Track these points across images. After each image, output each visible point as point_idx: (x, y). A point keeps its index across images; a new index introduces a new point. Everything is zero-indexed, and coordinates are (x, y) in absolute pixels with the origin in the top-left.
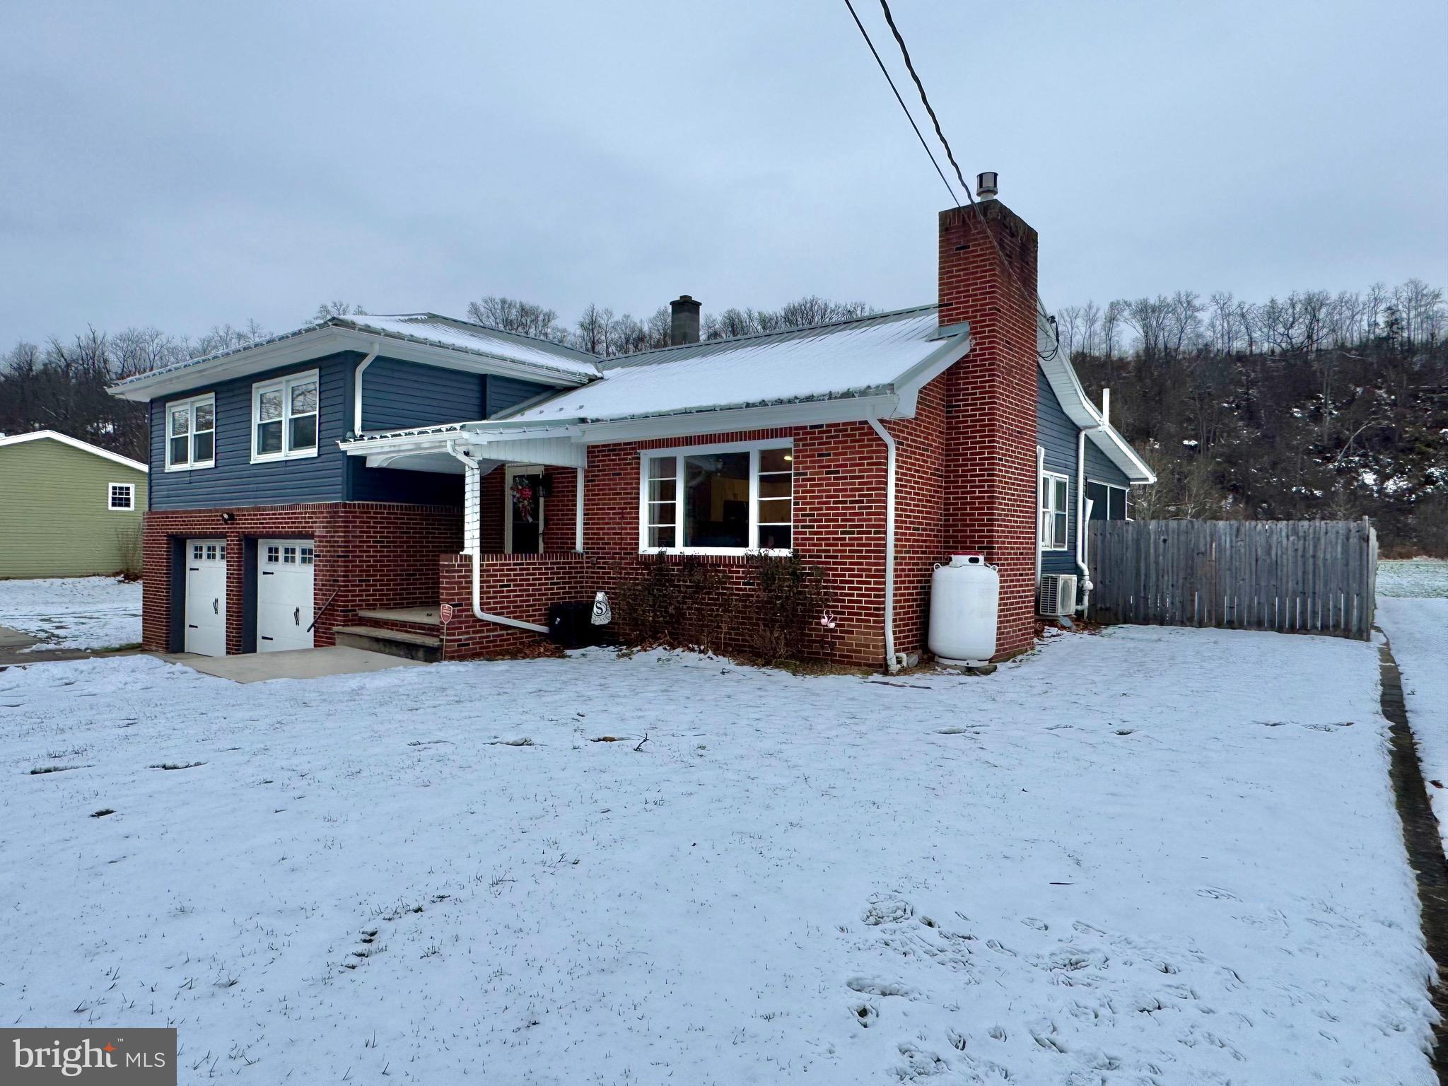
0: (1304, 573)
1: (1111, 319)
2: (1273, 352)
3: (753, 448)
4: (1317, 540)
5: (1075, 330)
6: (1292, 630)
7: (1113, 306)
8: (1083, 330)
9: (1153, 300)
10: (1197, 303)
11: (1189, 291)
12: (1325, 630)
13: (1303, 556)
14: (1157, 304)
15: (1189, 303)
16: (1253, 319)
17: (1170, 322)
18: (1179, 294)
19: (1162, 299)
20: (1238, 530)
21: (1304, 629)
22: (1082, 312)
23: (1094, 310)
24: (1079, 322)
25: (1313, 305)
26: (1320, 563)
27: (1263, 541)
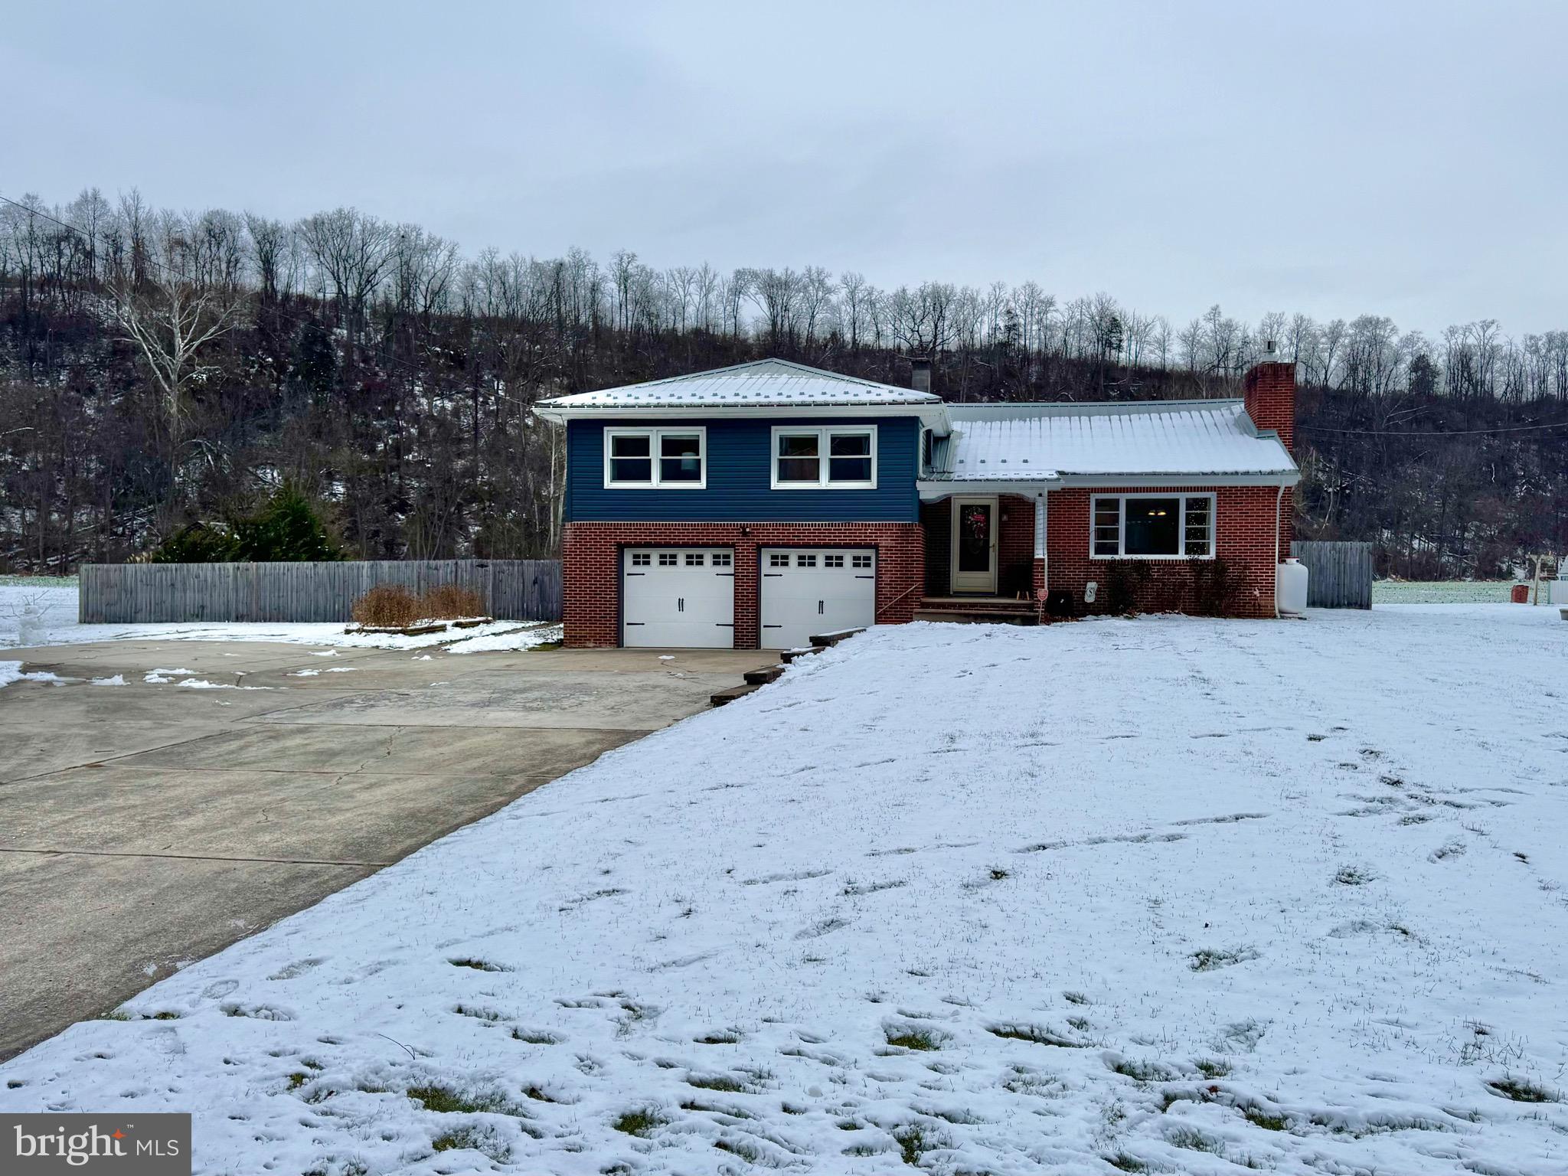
0: (1339, 572)
1: (737, 291)
2: (899, 349)
3: (1182, 497)
4: (1346, 553)
5: (688, 298)
6: (1332, 606)
7: (739, 274)
8: (696, 298)
9: (779, 273)
10: (829, 282)
11: (820, 267)
12: (1350, 605)
13: (1338, 563)
14: (783, 278)
15: (821, 283)
16: (882, 309)
17: (796, 301)
18: (809, 270)
19: (789, 272)
20: (1302, 547)
21: (1339, 606)
22: (697, 277)
23: (711, 275)
24: (693, 288)
25: (937, 302)
26: (1348, 567)
27: (1316, 553)
